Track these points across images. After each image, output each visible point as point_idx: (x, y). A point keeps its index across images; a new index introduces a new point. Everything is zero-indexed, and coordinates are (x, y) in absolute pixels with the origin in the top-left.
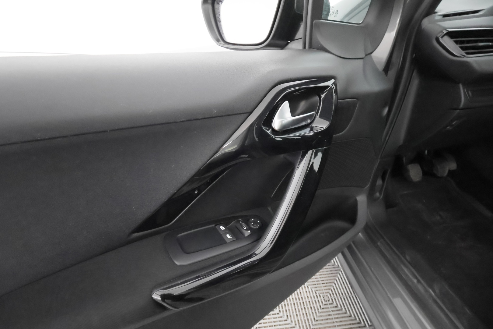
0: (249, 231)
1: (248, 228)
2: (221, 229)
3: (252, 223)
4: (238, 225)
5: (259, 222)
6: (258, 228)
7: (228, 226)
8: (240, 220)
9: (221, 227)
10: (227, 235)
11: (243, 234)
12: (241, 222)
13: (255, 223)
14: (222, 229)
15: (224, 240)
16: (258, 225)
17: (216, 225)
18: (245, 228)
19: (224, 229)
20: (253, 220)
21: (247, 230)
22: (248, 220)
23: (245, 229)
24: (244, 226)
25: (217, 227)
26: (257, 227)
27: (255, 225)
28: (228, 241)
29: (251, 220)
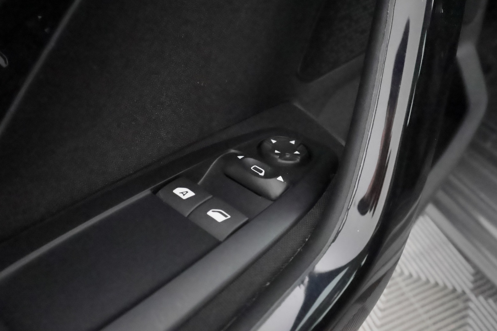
0: (280, 178)
1: (269, 169)
2: (181, 196)
3: (276, 152)
4: (233, 170)
5: (293, 142)
6: (302, 160)
7: (199, 183)
8: (233, 151)
9: (178, 191)
10: (210, 213)
11: (261, 193)
12: (240, 157)
13: (286, 149)
14: (184, 198)
15: (206, 234)
16: (297, 152)
17: (155, 191)
18: (261, 172)
19: (191, 194)
20: (274, 141)
21: (269, 175)
22: (260, 146)
23: (262, 174)
24: (255, 168)
25: (161, 194)
26: (298, 160)
27: (288, 156)
28: (221, 235)
29: (266, 145)
